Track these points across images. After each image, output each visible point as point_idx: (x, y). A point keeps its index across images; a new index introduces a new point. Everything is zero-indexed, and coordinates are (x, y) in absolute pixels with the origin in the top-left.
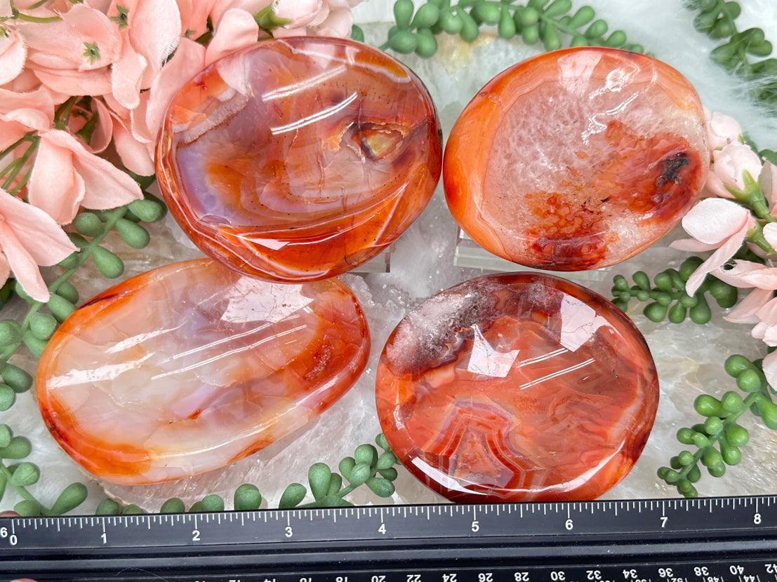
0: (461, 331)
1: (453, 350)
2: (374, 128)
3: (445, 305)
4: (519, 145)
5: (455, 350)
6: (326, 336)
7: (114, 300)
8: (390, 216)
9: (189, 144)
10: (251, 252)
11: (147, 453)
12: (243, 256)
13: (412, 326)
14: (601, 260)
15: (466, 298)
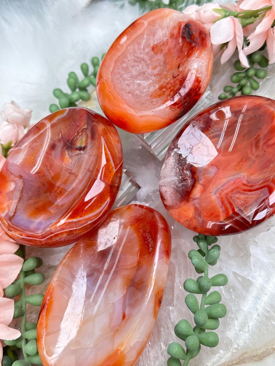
0: (185, 168)
1: (190, 178)
2: (75, 139)
3: (168, 166)
4: (129, 87)
5: (191, 177)
6: (141, 230)
7: (46, 306)
8: (109, 153)
9: (14, 215)
10: (72, 222)
11: (118, 350)
12: (71, 228)
13: (164, 186)
14: (201, 83)
15: (173, 156)
